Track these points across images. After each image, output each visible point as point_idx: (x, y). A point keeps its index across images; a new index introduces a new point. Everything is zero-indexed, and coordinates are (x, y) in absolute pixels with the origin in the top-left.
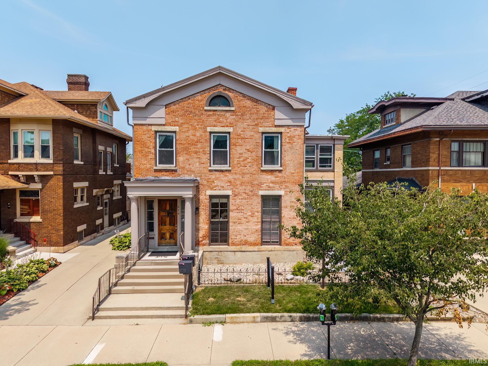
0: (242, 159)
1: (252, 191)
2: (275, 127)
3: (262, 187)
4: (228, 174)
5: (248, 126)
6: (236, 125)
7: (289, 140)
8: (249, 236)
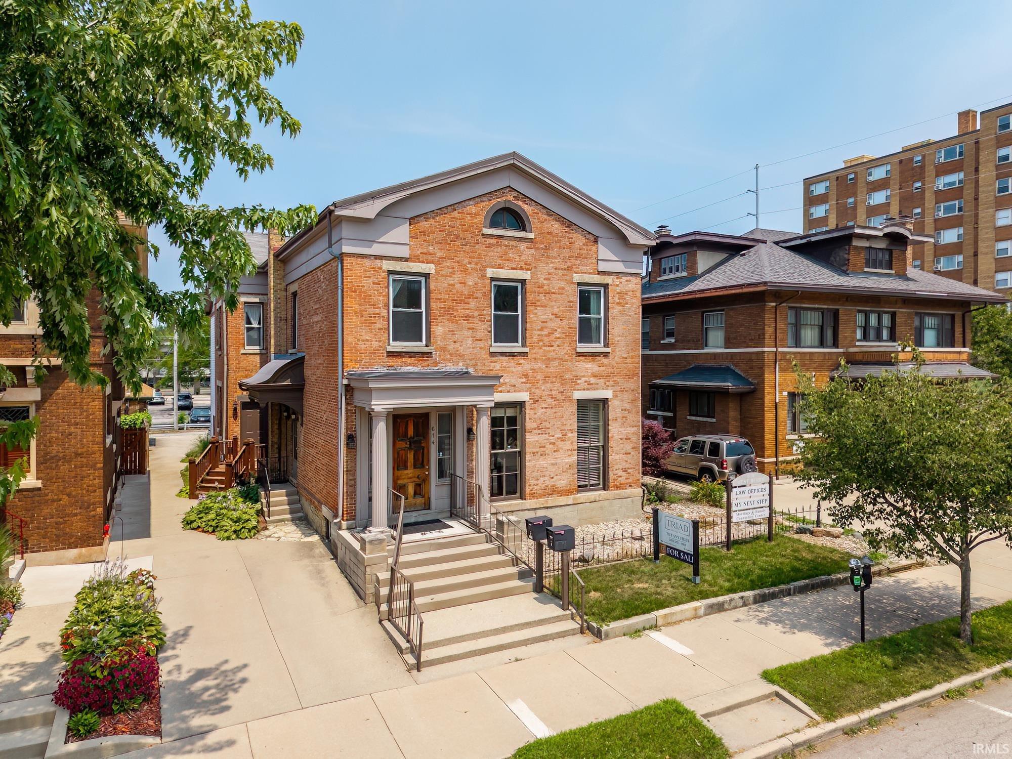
0: (545, 332)
1: (562, 392)
2: (598, 274)
3: (578, 384)
4: (522, 361)
5: (556, 269)
6: (535, 267)
7: (619, 299)
8: (559, 477)
